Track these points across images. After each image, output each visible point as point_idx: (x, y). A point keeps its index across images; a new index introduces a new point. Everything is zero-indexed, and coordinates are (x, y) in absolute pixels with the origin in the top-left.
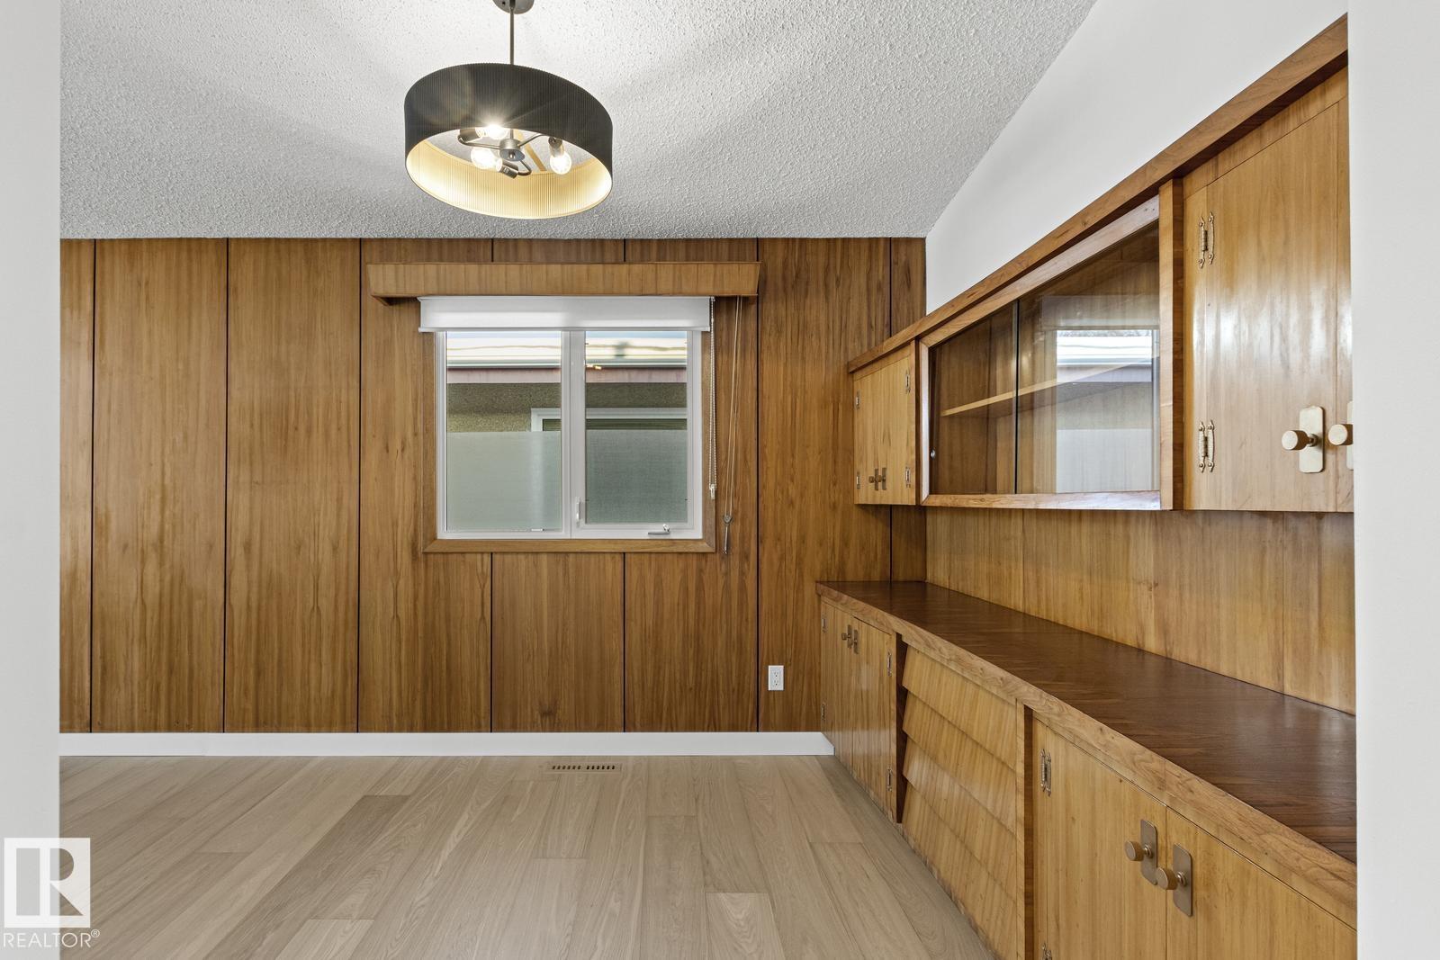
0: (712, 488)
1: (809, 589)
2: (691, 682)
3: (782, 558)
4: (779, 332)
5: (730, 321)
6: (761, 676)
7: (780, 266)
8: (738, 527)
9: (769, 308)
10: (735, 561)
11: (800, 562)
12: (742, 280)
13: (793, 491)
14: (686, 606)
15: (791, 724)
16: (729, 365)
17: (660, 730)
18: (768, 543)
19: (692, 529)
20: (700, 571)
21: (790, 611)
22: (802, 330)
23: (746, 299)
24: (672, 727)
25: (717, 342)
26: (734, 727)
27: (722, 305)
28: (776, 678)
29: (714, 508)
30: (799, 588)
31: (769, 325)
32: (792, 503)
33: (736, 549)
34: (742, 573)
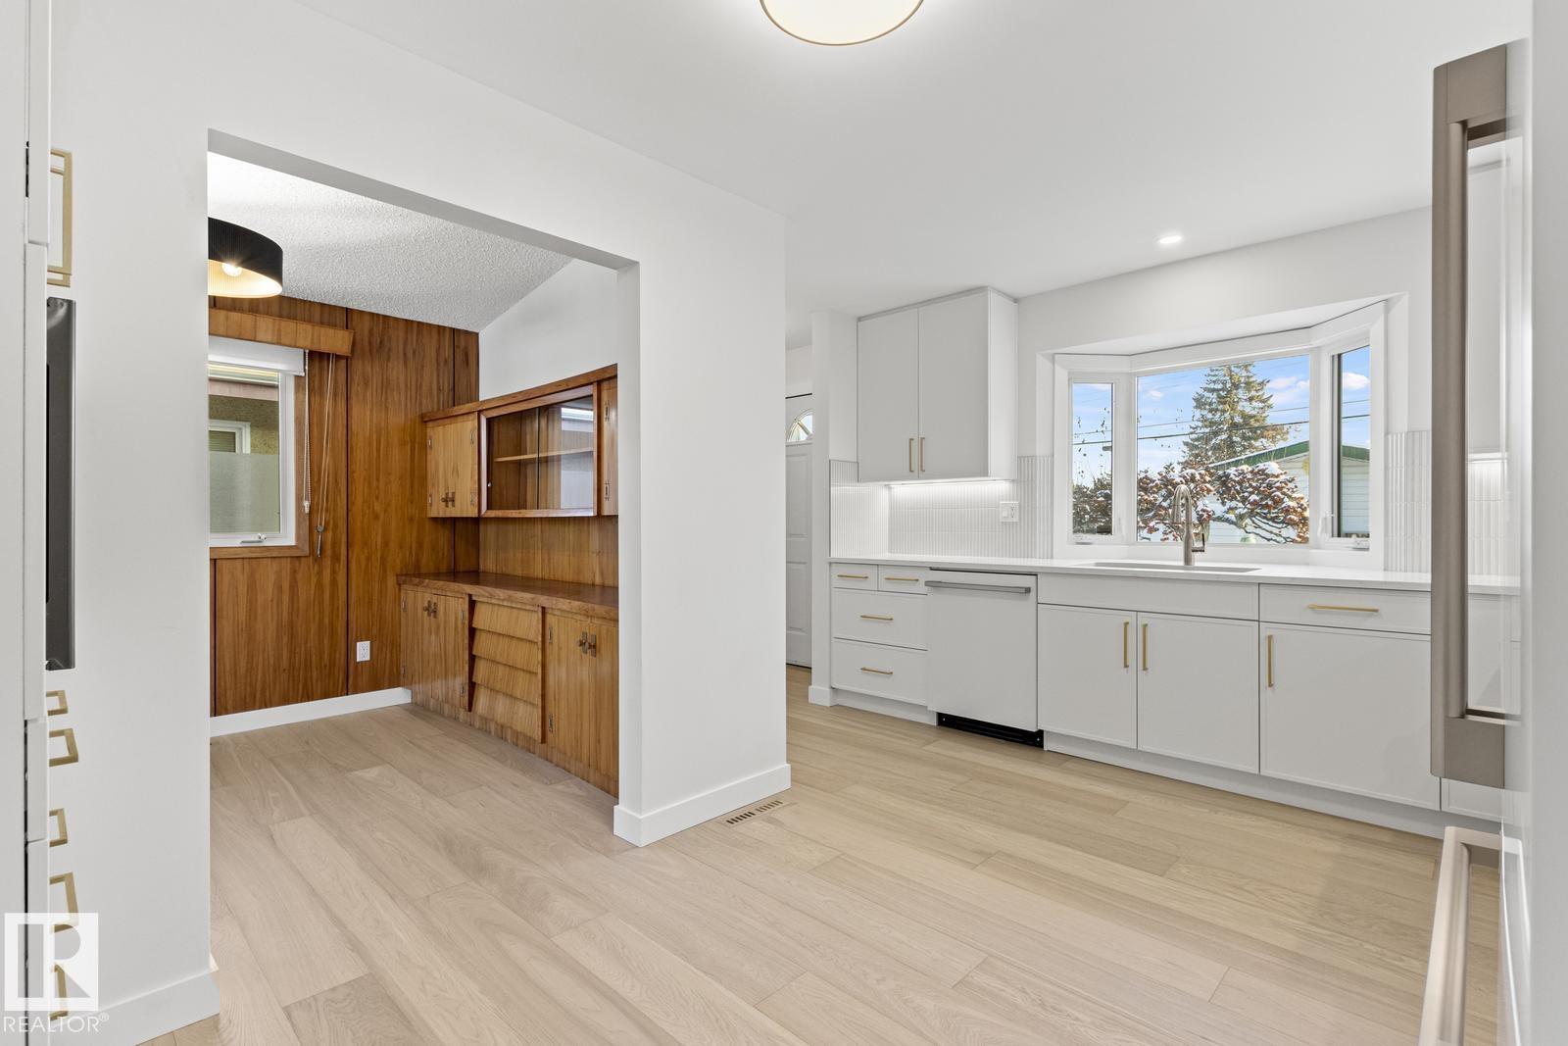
0: (306, 504)
1: (391, 581)
2: (285, 663)
3: (369, 559)
4: (366, 384)
5: (321, 369)
6: (350, 651)
7: (366, 332)
8: (330, 535)
9: (358, 366)
10: (327, 562)
11: (383, 560)
12: (336, 341)
13: (378, 507)
14: (280, 602)
15: (376, 685)
16: (322, 405)
17: (253, 708)
18: (356, 549)
19: (287, 536)
20: (294, 572)
21: (375, 597)
22: (386, 386)
23: (338, 357)
24: (266, 704)
25: (311, 384)
26: (326, 695)
27: (315, 357)
28: (363, 651)
29: (308, 522)
30: (383, 580)
31: (357, 377)
32: (377, 517)
33: (329, 552)
34: (334, 572)
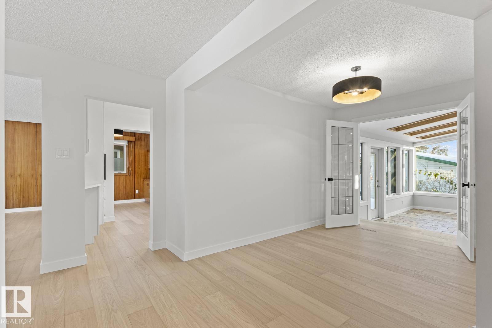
0: (128, 166)
1: (142, 180)
2: (125, 193)
3: (138, 176)
4: (138, 145)
5: (130, 143)
6: (135, 192)
7: (138, 136)
8: (132, 171)
9: (136, 142)
10: (131, 176)
11: (141, 176)
12: (133, 139)
13: (140, 167)
14: (124, 183)
15: (139, 198)
16: (130, 149)
17: (119, 200)
18: (136, 174)
19: (125, 172)
20: (126, 178)
21: (139, 183)
22: (141, 145)
23: (133, 141)
24: (121, 199)
25: (129, 146)
26: (131, 199)
27: (129, 142)
28: (137, 192)
29: (128, 169)
30: (141, 180)
31: (136, 144)
32: (140, 168)
33: (131, 175)
34: (132, 178)
